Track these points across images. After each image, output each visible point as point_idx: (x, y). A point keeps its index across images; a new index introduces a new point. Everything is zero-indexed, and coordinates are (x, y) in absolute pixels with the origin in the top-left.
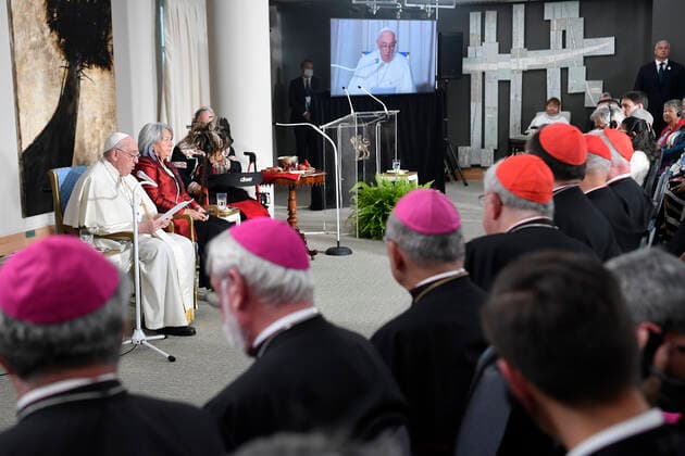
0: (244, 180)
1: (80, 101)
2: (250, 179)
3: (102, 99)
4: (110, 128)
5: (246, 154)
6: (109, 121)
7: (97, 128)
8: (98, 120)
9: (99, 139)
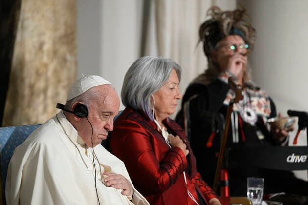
0: (293, 158)
1: (21, 16)
2: (302, 159)
3: (54, 12)
4: (65, 60)
5: (292, 113)
6: (63, 49)
7: (45, 59)
8: (47, 47)
9: (47, 80)
